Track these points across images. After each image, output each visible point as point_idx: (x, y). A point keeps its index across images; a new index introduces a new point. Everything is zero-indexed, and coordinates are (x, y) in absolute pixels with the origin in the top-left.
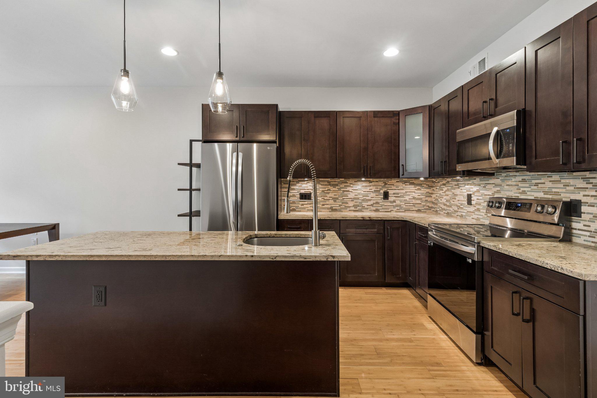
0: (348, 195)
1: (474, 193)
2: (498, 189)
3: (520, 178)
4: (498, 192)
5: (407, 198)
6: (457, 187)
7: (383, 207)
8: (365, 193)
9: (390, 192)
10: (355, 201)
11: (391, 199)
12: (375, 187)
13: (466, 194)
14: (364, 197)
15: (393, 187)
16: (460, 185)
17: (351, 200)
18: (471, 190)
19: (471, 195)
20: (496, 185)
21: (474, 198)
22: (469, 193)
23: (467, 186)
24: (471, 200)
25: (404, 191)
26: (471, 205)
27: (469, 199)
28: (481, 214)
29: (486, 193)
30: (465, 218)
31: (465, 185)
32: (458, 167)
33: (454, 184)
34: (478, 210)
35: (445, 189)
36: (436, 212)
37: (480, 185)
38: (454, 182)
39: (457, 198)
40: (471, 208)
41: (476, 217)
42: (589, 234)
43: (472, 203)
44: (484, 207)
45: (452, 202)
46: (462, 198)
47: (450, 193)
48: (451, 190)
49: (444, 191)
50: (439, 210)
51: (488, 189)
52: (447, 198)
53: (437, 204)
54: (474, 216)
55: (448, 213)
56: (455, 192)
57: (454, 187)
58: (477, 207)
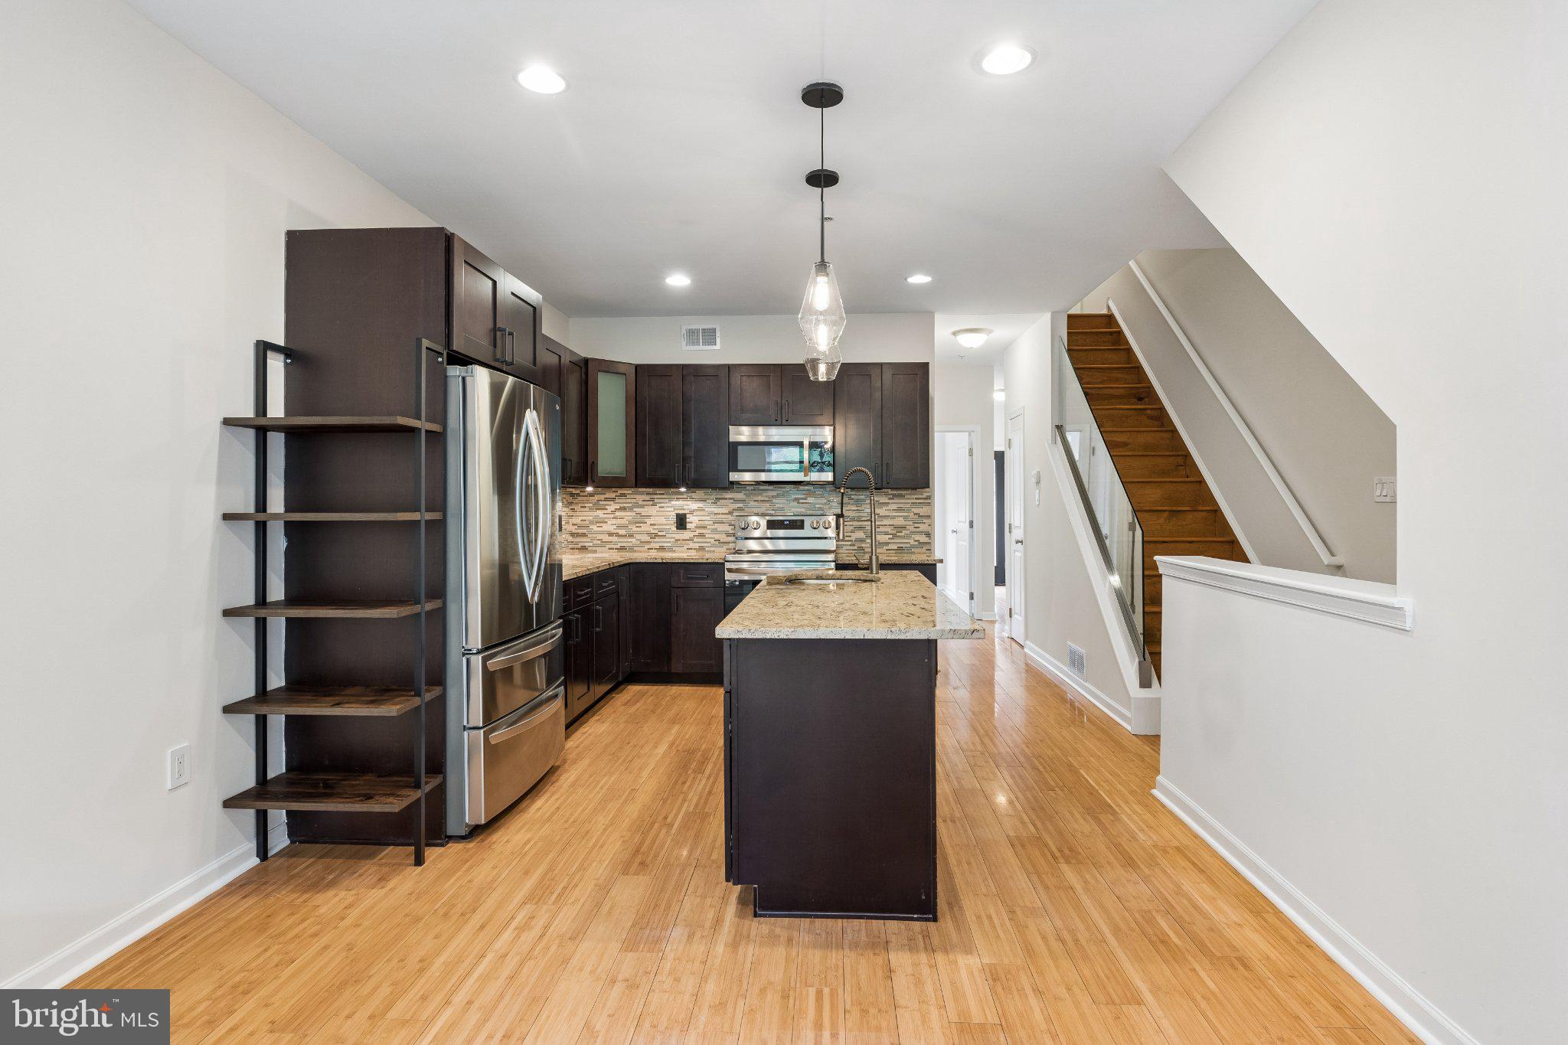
1: (692, 512)
2: (741, 505)
3: (774, 493)
6: (651, 503)
13: (674, 514)
16: (656, 501)
18: (685, 507)
19: (685, 515)
20: (736, 501)
21: (690, 518)
22: (681, 512)
23: (674, 503)
24: (686, 522)
26: (685, 529)
27: (681, 522)
28: (708, 540)
29: (716, 510)
30: (671, 550)
31: (671, 500)
32: (734, 476)
33: (640, 498)
34: (702, 535)
35: (612, 507)
36: (584, 549)
37: (704, 501)
38: (640, 496)
39: (649, 521)
40: (686, 534)
41: (697, 546)
42: (850, 543)
43: (688, 526)
44: (715, 531)
45: (635, 529)
46: (662, 520)
47: (629, 514)
48: (631, 509)
49: (609, 511)
50: (591, 544)
51: (722, 506)
52: (619, 521)
53: (584, 535)
54: (691, 545)
55: (622, 548)
56: (644, 511)
57: (640, 503)
58: (699, 531)
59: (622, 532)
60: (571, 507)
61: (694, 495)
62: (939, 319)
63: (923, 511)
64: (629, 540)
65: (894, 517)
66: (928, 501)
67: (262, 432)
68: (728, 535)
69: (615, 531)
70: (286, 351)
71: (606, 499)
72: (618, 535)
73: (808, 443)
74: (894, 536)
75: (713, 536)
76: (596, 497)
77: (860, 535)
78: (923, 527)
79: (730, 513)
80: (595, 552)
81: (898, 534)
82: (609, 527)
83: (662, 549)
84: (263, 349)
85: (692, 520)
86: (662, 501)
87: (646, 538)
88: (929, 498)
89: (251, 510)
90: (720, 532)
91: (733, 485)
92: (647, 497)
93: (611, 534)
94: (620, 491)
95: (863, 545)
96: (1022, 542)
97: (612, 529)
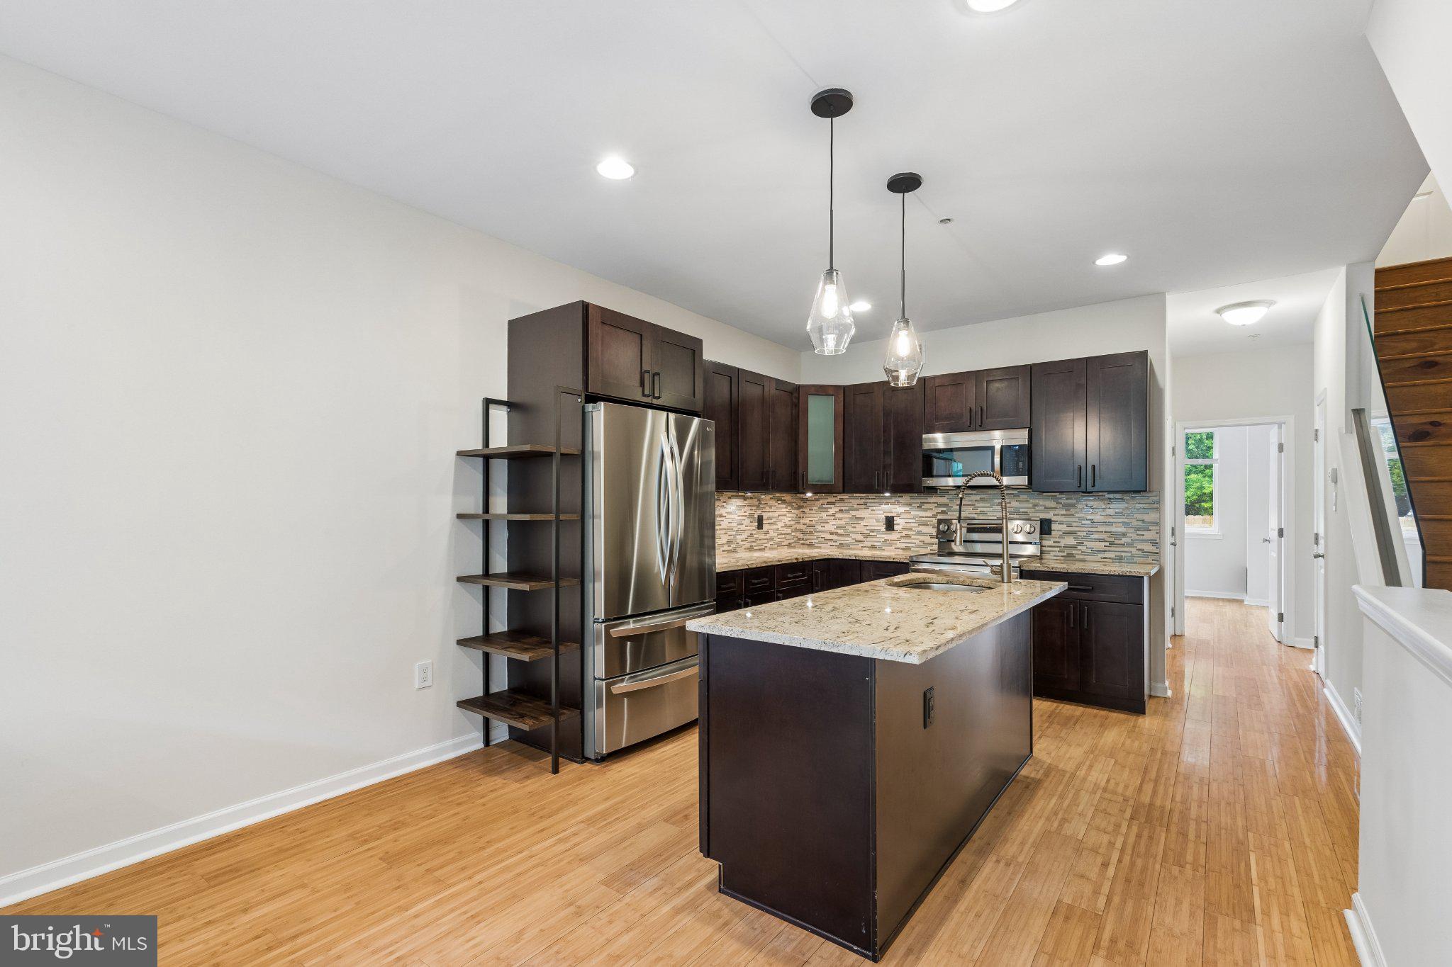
0: (721, 523)
1: (898, 515)
2: (945, 509)
3: (978, 498)
4: (943, 512)
5: (780, 525)
6: (864, 507)
7: (758, 542)
8: (739, 518)
9: (765, 516)
10: (729, 533)
11: (766, 527)
12: (750, 508)
13: (883, 516)
14: (739, 526)
15: (767, 509)
16: (868, 505)
17: (724, 531)
18: (893, 510)
19: (892, 518)
20: (940, 505)
21: (897, 520)
22: (889, 515)
23: (883, 506)
24: (894, 524)
25: (776, 514)
26: (893, 530)
27: (890, 524)
28: (913, 541)
29: (922, 514)
30: (880, 548)
31: (881, 504)
32: (931, 482)
33: (855, 502)
34: (907, 536)
35: (833, 510)
36: (811, 545)
37: (910, 505)
38: (854, 500)
39: (862, 523)
40: (894, 536)
41: (903, 546)
42: (1058, 549)
43: (896, 527)
44: (919, 533)
45: (851, 529)
46: (873, 522)
47: (846, 516)
48: (848, 511)
49: (830, 513)
50: (817, 541)
51: (926, 510)
52: (839, 522)
53: (811, 533)
54: (899, 545)
55: (841, 546)
56: (859, 514)
57: (855, 506)
58: (905, 532)
59: (840, 531)
60: (802, 510)
61: (901, 500)
62: (1170, 298)
63: (1151, 517)
64: (846, 539)
65: (1110, 524)
66: (1155, 506)
67: (487, 458)
68: (932, 537)
69: (836, 531)
70: (509, 404)
71: (829, 503)
72: (837, 534)
73: (1000, 447)
74: (1112, 543)
75: (918, 537)
76: (821, 501)
77: (1070, 541)
78: (1148, 535)
79: (934, 516)
80: (820, 547)
81: (1116, 542)
82: (831, 526)
83: (873, 547)
84: (488, 403)
85: (899, 523)
86: (875, 505)
87: (860, 537)
88: (1158, 502)
89: (480, 511)
90: (925, 534)
91: (933, 490)
92: (862, 501)
93: (832, 534)
94: (840, 496)
95: (1074, 552)
96: (1323, 556)
97: (832, 529)
